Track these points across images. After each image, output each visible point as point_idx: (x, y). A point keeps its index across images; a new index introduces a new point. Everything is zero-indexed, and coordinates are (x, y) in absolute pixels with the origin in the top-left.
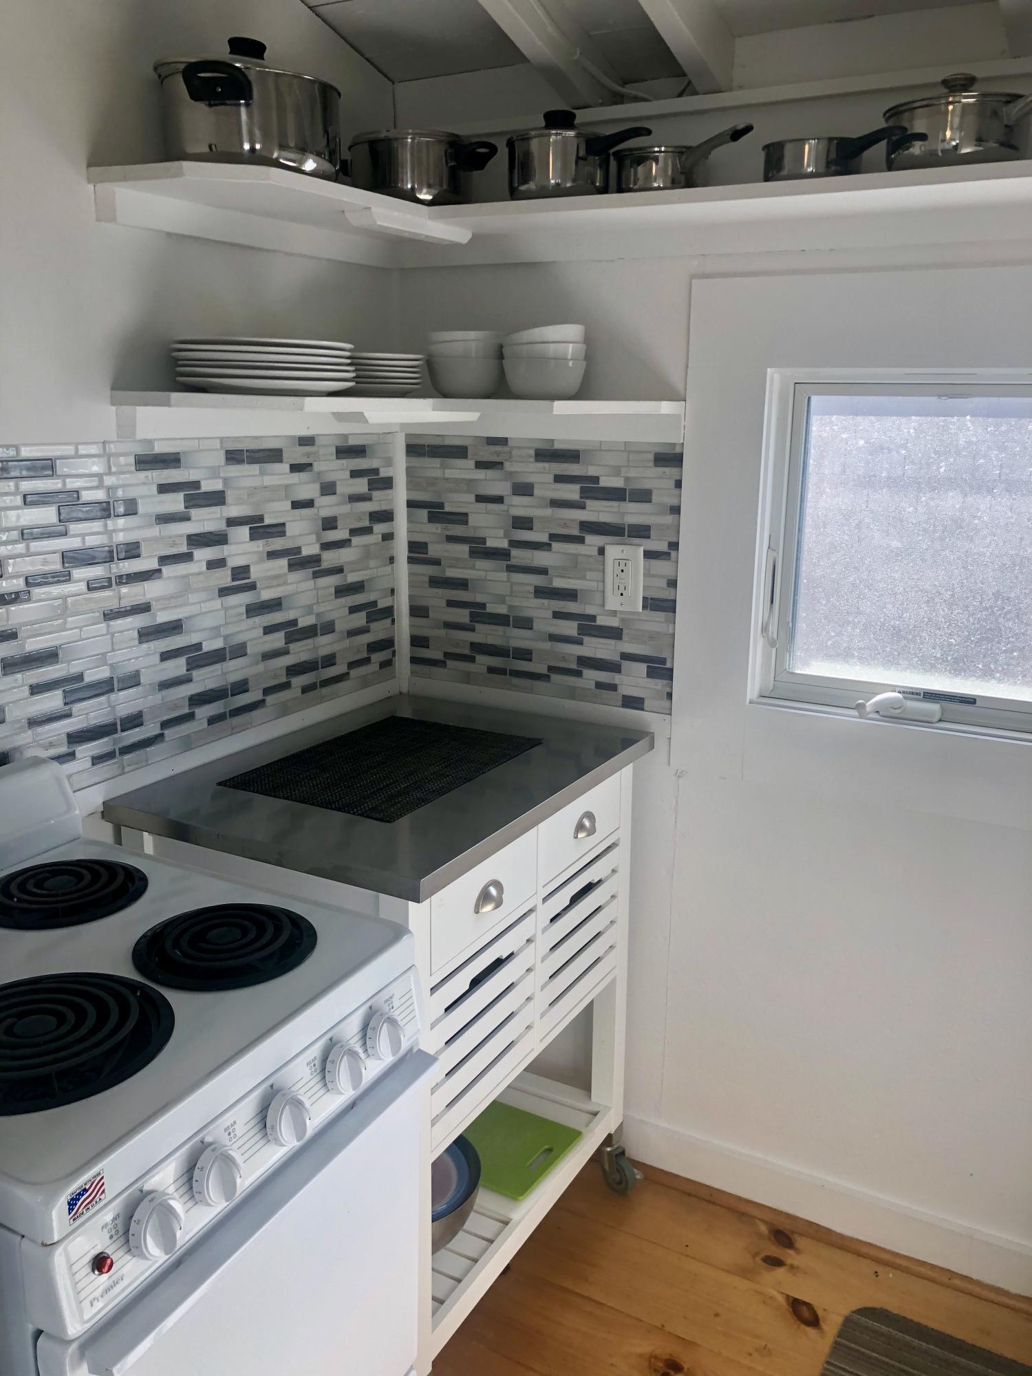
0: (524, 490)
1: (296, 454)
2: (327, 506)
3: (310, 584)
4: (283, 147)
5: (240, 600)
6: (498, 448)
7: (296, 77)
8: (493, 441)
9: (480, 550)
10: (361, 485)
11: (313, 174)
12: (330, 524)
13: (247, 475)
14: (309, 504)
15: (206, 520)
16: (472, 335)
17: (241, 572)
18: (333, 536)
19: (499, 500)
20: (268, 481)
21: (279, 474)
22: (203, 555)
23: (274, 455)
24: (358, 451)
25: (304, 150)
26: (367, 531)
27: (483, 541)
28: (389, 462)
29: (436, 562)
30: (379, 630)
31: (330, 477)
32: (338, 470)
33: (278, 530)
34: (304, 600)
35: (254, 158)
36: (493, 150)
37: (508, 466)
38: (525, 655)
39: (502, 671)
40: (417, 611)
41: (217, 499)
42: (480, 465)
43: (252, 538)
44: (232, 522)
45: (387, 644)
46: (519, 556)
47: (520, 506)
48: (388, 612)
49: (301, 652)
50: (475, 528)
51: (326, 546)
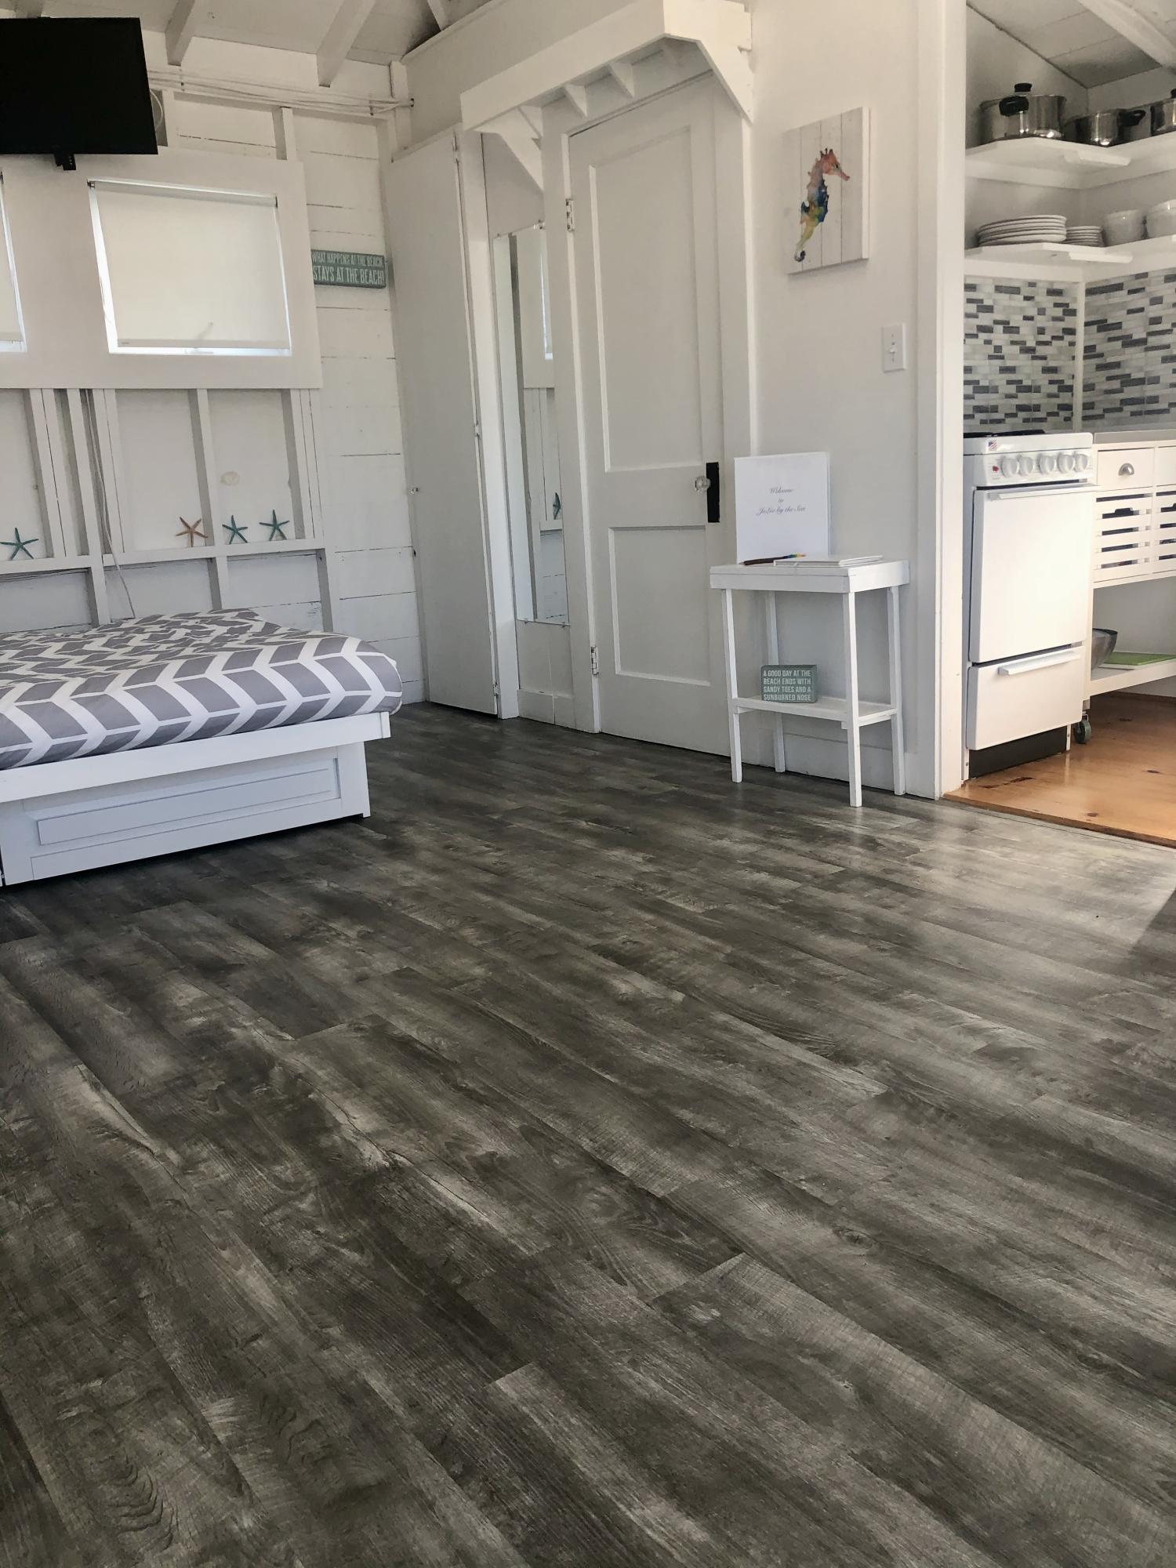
0: (1157, 301)
1: (1027, 291)
2: (1041, 322)
3: (1030, 362)
4: (1039, 128)
5: (998, 363)
6: (1142, 280)
7: (1047, 96)
8: (1138, 276)
9: (1129, 342)
10: (1059, 312)
11: (1052, 138)
12: (1041, 331)
13: (1004, 298)
14: (1031, 318)
15: (985, 319)
16: (1129, 213)
17: (998, 349)
18: (1043, 338)
19: (1142, 310)
20: (1013, 303)
21: (1018, 301)
22: (983, 336)
23: (1016, 291)
24: (1059, 293)
25: (1048, 128)
26: (1061, 338)
27: (1131, 336)
28: (1075, 300)
29: (1101, 355)
30: (1064, 398)
31: (1044, 306)
32: (1047, 302)
33: (1016, 330)
34: (1027, 370)
35: (1025, 135)
36: (1143, 113)
37: (1148, 289)
38: (1154, 399)
39: (1139, 413)
40: (1088, 387)
41: (989, 309)
42: (1130, 292)
43: (1004, 332)
44: (996, 322)
45: (1068, 407)
46: (1153, 341)
47: (1154, 311)
48: (1070, 389)
49: (1023, 399)
50: (1126, 330)
51: (1039, 343)
